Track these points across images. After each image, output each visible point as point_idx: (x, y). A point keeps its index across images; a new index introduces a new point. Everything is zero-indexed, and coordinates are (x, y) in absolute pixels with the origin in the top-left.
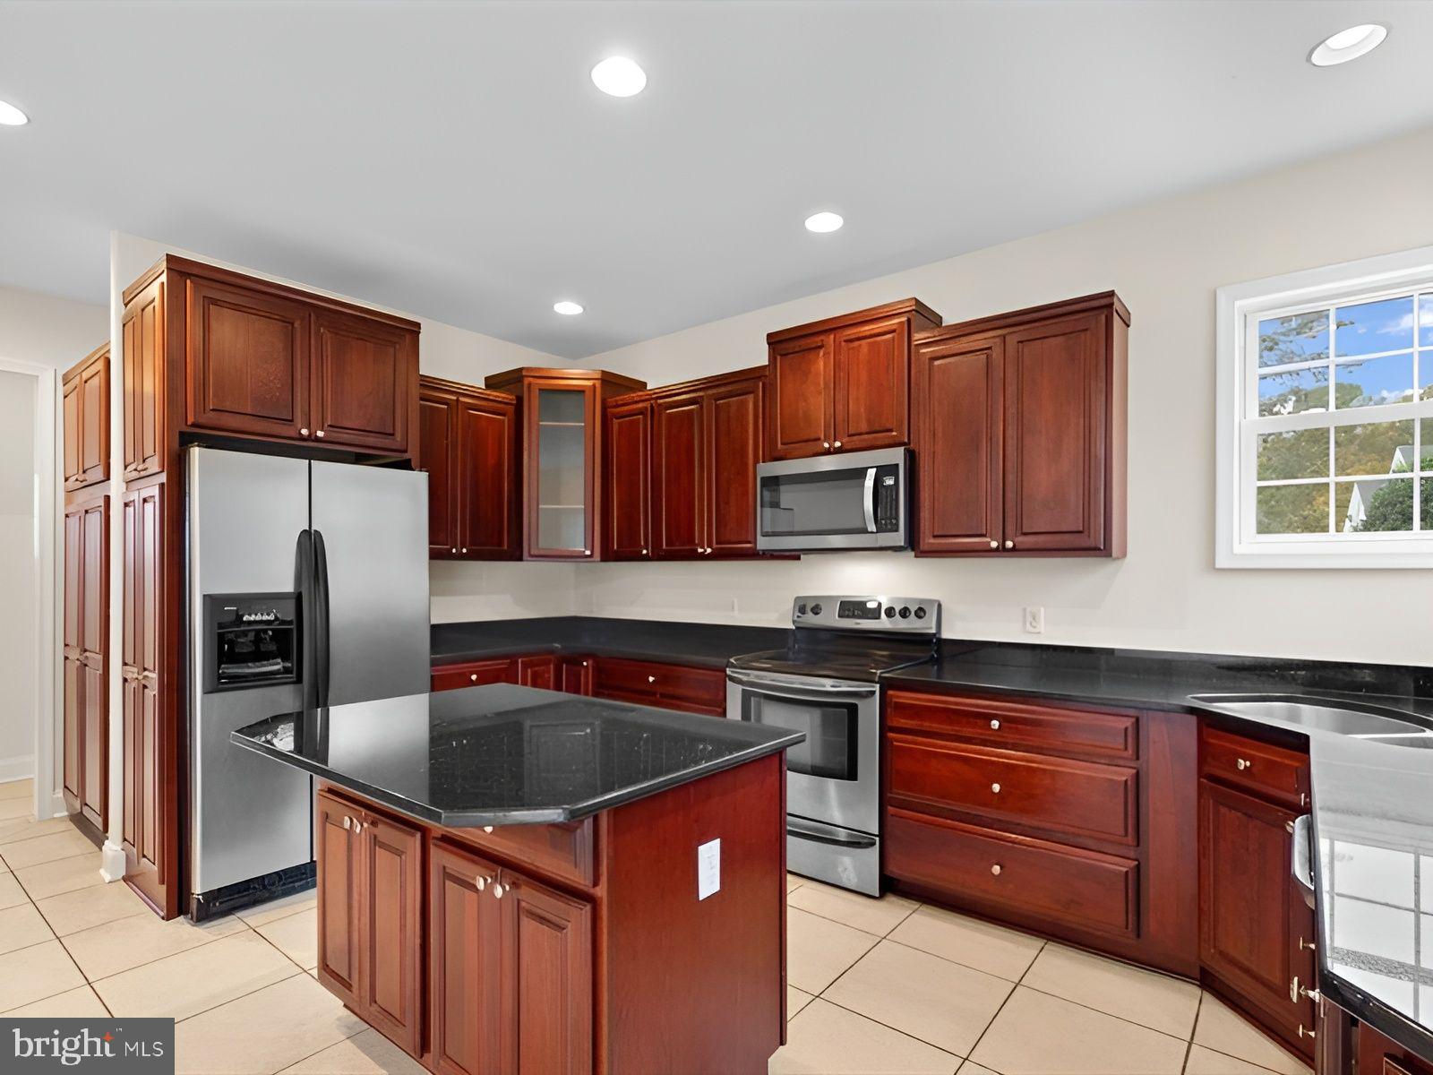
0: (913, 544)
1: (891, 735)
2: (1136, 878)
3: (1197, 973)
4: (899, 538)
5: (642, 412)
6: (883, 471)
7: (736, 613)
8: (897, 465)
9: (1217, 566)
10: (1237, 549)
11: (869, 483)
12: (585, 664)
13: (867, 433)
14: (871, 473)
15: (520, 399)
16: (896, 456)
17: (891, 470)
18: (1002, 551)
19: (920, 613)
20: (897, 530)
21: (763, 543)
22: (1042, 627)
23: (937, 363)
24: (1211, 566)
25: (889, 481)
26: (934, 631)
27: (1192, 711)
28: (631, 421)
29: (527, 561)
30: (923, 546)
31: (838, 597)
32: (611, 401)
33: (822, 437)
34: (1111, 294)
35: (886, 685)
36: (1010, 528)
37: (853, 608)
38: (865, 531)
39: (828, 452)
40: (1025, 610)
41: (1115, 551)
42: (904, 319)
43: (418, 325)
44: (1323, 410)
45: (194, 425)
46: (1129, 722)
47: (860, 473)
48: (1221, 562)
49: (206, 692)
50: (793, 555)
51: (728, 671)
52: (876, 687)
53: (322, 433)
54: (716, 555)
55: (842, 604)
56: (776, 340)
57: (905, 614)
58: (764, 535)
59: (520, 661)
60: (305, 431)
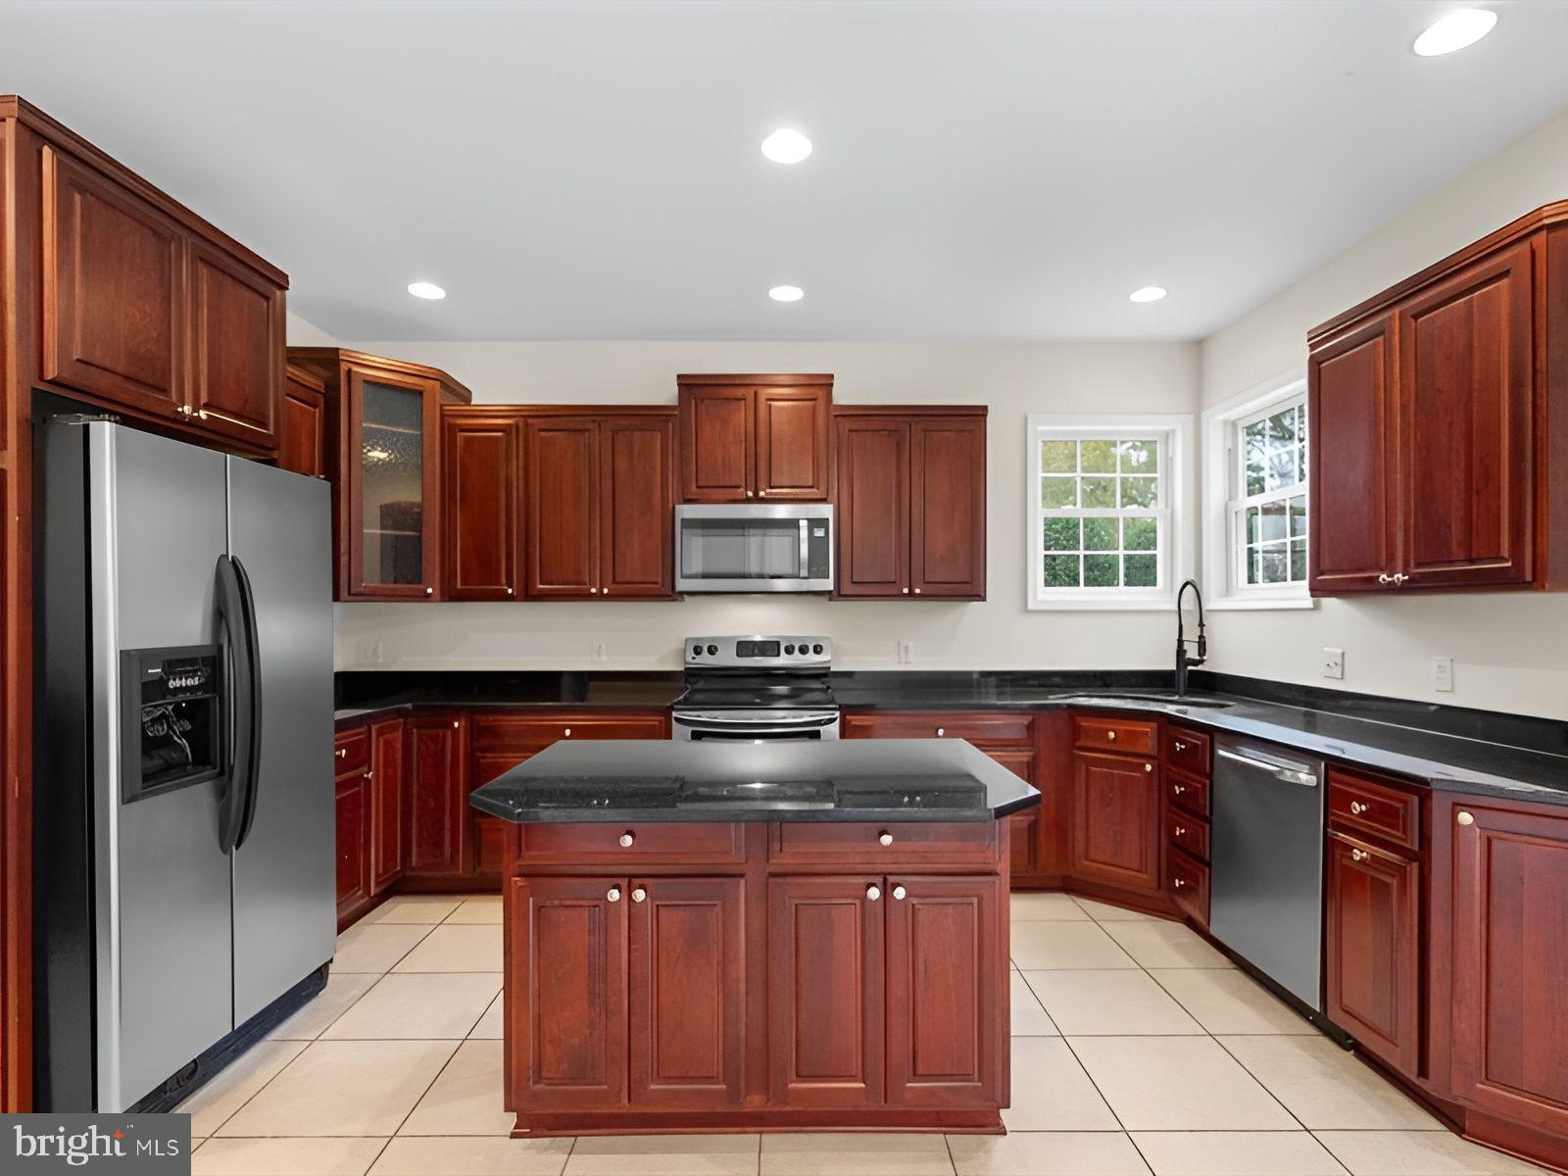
4: (828, 584)
5: (505, 429)
6: (815, 523)
7: (604, 658)
8: (828, 519)
9: (1028, 608)
10: (1039, 597)
11: (803, 533)
12: (456, 725)
13: (791, 487)
14: (805, 524)
16: (826, 511)
17: (822, 523)
18: (911, 595)
19: (820, 650)
20: (828, 578)
21: (682, 585)
22: (911, 658)
23: (852, 434)
24: (1026, 610)
25: (819, 533)
28: (482, 439)
29: (346, 601)
30: (843, 590)
31: (733, 638)
33: (743, 484)
34: (983, 407)
35: (843, 711)
38: (795, 576)
39: (749, 500)
40: (899, 644)
42: (824, 390)
43: (287, 273)
44: (1074, 508)
46: (1030, 720)
47: (795, 524)
48: (1031, 607)
51: (674, 714)
52: (837, 714)
53: (203, 414)
54: (610, 597)
55: (739, 643)
56: (688, 384)
57: (803, 650)
58: (682, 577)
59: (374, 728)
60: (187, 409)
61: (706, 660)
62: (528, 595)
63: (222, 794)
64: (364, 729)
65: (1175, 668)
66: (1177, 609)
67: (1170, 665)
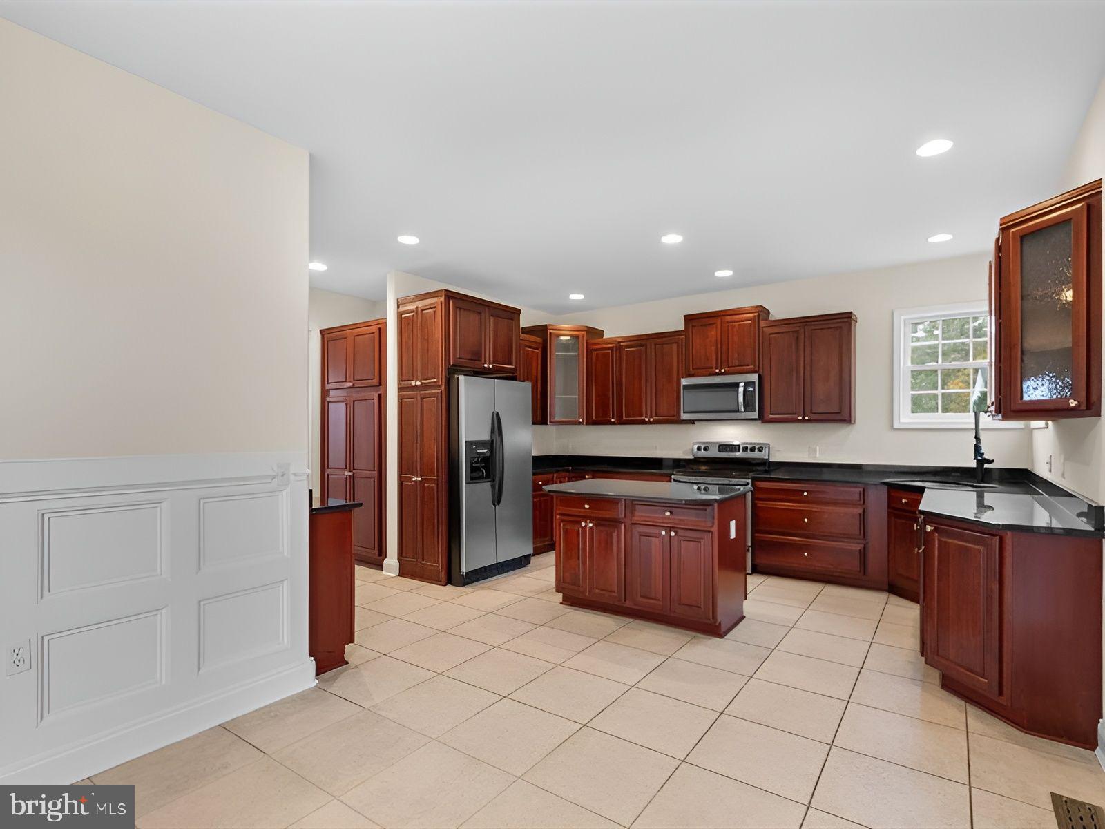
0: (762, 418)
1: (757, 502)
2: (863, 553)
3: (887, 587)
4: (755, 415)
5: (611, 349)
6: (747, 384)
7: (658, 451)
8: (754, 382)
9: (894, 427)
10: (902, 420)
11: (741, 389)
13: (739, 366)
14: (742, 384)
15: (545, 342)
16: (754, 378)
17: (751, 383)
18: (803, 420)
19: (760, 449)
20: (754, 411)
21: (684, 416)
22: (817, 455)
23: (771, 336)
24: (892, 428)
25: (751, 389)
26: (767, 457)
27: (885, 483)
28: (603, 354)
29: (549, 425)
30: (766, 418)
31: (717, 443)
32: (590, 341)
33: (714, 366)
34: (851, 313)
35: (754, 479)
36: (807, 411)
37: (724, 447)
38: (738, 411)
39: (717, 374)
40: (810, 447)
41: (852, 421)
42: (756, 314)
43: (520, 310)
44: (935, 363)
45: (453, 365)
46: (861, 490)
47: (737, 385)
48: (896, 426)
49: (467, 483)
50: (692, 422)
51: (673, 477)
52: (750, 481)
53: (491, 366)
54: (655, 422)
55: (720, 446)
56: (689, 319)
57: (753, 450)
58: (684, 412)
59: (555, 475)
60: (486, 366)
61: (702, 453)
62: (621, 422)
63: (493, 487)
64: (552, 475)
65: (975, 466)
66: (974, 426)
67: (973, 464)
